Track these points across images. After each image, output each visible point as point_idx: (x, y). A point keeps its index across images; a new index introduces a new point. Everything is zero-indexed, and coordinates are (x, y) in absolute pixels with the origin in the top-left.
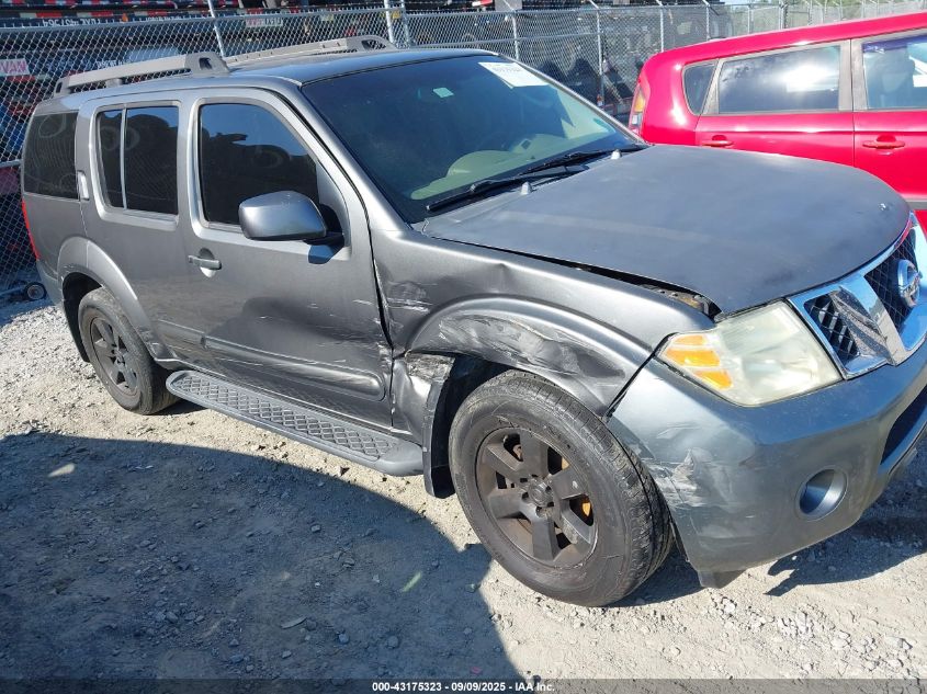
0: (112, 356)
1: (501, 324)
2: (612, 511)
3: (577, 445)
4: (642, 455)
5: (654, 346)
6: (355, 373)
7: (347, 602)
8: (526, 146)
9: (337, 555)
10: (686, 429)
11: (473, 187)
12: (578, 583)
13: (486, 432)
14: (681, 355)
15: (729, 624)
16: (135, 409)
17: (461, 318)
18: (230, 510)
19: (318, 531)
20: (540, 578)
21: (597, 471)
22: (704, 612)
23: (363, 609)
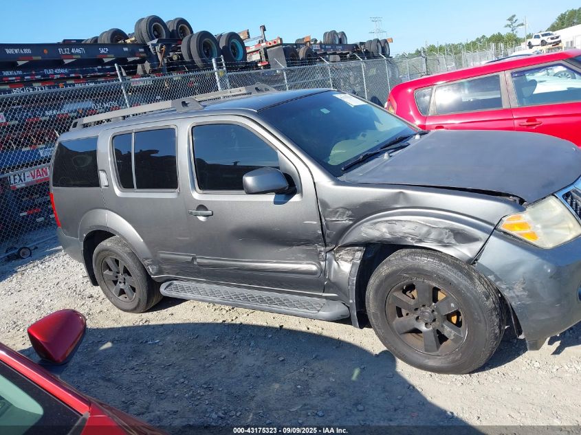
0: (115, 279)
1: (403, 223)
2: (478, 315)
3: (455, 282)
4: (496, 281)
5: (496, 223)
6: (301, 264)
7: (320, 394)
8: (364, 136)
9: (302, 370)
10: (517, 264)
11: (361, 157)
12: (457, 361)
13: (393, 285)
14: (512, 226)
15: (540, 372)
16: (134, 310)
17: (375, 223)
18: (222, 357)
19: (283, 360)
20: (431, 363)
21: (469, 294)
22: (524, 369)
23: (333, 395)
